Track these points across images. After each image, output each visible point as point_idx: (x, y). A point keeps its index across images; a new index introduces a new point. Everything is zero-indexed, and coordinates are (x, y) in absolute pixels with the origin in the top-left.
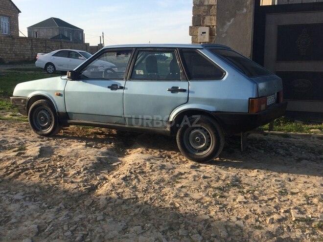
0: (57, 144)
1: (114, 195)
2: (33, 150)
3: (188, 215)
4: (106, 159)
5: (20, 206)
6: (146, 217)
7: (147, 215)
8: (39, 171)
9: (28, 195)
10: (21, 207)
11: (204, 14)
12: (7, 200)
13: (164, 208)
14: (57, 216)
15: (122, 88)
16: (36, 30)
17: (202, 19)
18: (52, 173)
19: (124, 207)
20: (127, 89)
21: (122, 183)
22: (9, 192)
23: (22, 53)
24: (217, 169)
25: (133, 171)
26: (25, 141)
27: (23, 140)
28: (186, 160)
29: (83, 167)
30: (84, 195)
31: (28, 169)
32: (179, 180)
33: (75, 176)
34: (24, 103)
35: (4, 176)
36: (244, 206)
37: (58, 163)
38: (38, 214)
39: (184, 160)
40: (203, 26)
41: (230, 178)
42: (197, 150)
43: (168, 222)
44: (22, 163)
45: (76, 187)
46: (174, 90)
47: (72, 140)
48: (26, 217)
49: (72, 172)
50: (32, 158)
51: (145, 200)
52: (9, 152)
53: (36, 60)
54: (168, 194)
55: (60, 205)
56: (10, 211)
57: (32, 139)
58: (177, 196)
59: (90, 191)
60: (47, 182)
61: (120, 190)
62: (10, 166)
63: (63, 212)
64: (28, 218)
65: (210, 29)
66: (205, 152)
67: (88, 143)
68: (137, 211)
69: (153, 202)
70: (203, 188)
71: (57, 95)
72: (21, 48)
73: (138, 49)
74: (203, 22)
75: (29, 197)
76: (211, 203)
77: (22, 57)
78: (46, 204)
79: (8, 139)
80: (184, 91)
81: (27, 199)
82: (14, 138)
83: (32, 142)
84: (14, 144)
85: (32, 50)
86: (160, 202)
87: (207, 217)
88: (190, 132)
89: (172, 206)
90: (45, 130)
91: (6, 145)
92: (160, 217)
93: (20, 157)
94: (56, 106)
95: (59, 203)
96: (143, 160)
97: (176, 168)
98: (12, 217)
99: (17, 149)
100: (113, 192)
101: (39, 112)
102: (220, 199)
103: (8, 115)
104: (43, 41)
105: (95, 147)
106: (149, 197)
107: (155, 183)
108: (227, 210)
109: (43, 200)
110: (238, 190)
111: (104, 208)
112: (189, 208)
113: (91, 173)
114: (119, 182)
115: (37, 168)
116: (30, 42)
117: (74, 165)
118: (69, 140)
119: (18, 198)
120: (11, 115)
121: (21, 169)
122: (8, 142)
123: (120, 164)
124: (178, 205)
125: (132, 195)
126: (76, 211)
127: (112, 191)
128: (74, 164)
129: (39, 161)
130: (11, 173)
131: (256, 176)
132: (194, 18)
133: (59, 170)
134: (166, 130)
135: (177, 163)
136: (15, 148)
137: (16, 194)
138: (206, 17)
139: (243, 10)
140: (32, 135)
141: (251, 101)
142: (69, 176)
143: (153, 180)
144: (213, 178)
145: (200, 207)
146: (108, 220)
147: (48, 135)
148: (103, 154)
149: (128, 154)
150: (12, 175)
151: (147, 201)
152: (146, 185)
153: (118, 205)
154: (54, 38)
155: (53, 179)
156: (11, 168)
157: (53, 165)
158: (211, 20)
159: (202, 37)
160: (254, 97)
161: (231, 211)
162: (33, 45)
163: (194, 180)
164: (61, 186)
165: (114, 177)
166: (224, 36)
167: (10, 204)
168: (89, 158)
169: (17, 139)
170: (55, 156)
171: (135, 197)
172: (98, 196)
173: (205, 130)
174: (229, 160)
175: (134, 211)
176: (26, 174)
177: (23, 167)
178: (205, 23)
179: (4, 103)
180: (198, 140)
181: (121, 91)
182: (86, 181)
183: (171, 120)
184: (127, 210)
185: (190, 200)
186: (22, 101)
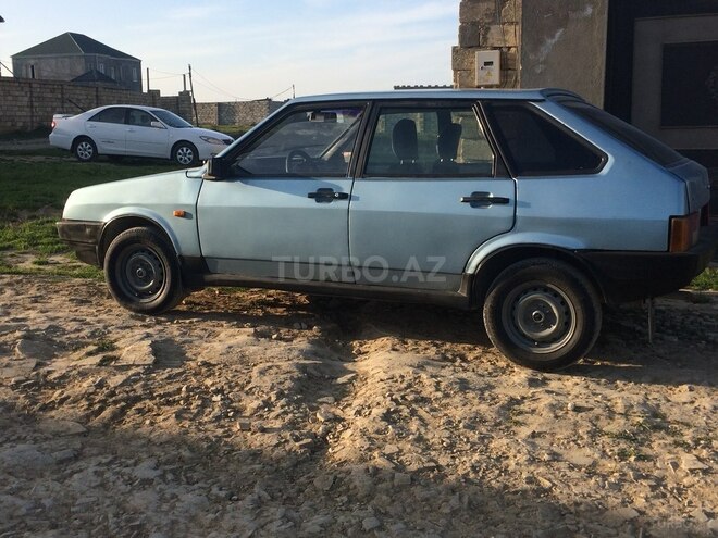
0: (185, 333)
1: (379, 461)
2: (135, 348)
3: (582, 508)
4: (315, 366)
5: (157, 496)
6: (482, 517)
7: (482, 513)
8: (169, 403)
9: (167, 467)
10: (162, 499)
11: (487, 21)
12: (119, 482)
13: (516, 492)
14: (262, 521)
15: (344, 196)
16: (32, 62)
17: (482, 31)
18: (203, 406)
19: (418, 491)
20: (357, 199)
21: (387, 429)
22: (116, 458)
23: (8, 113)
24: (592, 386)
25: (397, 396)
26: (105, 327)
27: (100, 326)
28: (508, 366)
29: (272, 389)
30: (304, 461)
31: (138, 399)
32: (520, 418)
33: (261, 412)
34: (92, 236)
35: (88, 417)
36: (706, 482)
37: (208, 382)
38: (211, 516)
39: (502, 364)
40: (485, 48)
41: (635, 409)
42: (535, 341)
43: (543, 528)
44: (122, 385)
45: (275, 442)
46: (478, 200)
47: (215, 322)
48: (182, 526)
49: (251, 404)
50: (140, 370)
51: (461, 471)
52: (75, 355)
53: (50, 129)
54: (511, 455)
55: (256, 489)
56: (136, 511)
57: (119, 322)
58: (534, 459)
59: (313, 452)
60: (200, 431)
61: (390, 449)
62: (95, 393)
63: (272, 510)
64: (188, 529)
65: (502, 54)
66: (555, 347)
67: (258, 329)
68: (454, 501)
69: (483, 478)
70: (586, 437)
71: (179, 215)
72: (8, 103)
73: (380, 104)
74: (486, 39)
75: (171, 471)
76: (625, 475)
77: (9, 124)
78: (221, 490)
79: (61, 323)
80: (505, 201)
81: (170, 477)
82: (75, 320)
83: (121, 328)
84: (82, 334)
85: (32, 106)
86: (500, 475)
87: (630, 512)
88: (517, 299)
89: (534, 486)
90: (146, 300)
91: (64, 338)
92: (517, 515)
93: (109, 369)
94: (176, 241)
95: (252, 486)
96: (411, 370)
97: (494, 388)
98: (148, 526)
99: (92, 348)
100: (376, 454)
101: (130, 257)
102: (640, 465)
103: (27, 263)
104: (56, 86)
105: (279, 339)
106: (467, 465)
107: (465, 427)
108: (672, 493)
109: (209, 477)
110: (670, 440)
111: (370, 496)
112: (575, 490)
113: (298, 403)
114: (377, 426)
115: (161, 396)
116: (27, 89)
117: (250, 386)
118: (209, 322)
119: (146, 477)
120: (35, 263)
121: (123, 400)
122: (64, 332)
123: (354, 378)
124: (549, 484)
125: (424, 459)
126: (300, 505)
127: (369, 449)
128: (249, 382)
129: (158, 378)
130: (101, 410)
131: (692, 402)
132: (462, 29)
133: (217, 398)
134: (456, 294)
135: (490, 373)
136: (88, 344)
137: (135, 464)
138: (492, 27)
139: (584, 9)
140: (116, 311)
141: (674, 224)
142: (248, 414)
143: (458, 418)
144: (598, 411)
145: (603, 487)
146: (393, 528)
147: (155, 311)
148: (305, 354)
149: (360, 353)
150: (107, 413)
151: (467, 474)
152: (447, 434)
153: (401, 488)
154: (79, 81)
155: (210, 422)
156: (97, 398)
157: (198, 388)
158: (504, 33)
159: (484, 73)
160: (682, 214)
161: (680, 494)
162: (34, 95)
163: (556, 417)
164: (238, 439)
165: (358, 413)
166: (539, 71)
167: (130, 492)
168: (278, 367)
169: (84, 322)
170: (192, 364)
171: (433, 464)
172: (340, 465)
173: (556, 295)
174: (609, 364)
175: (447, 501)
176: (140, 411)
177: (127, 392)
178: (490, 42)
179: (9, 234)
180: (538, 317)
181: (343, 204)
182: (293, 425)
183: (470, 270)
184: (427, 499)
185: (571, 468)
186: (88, 231)
